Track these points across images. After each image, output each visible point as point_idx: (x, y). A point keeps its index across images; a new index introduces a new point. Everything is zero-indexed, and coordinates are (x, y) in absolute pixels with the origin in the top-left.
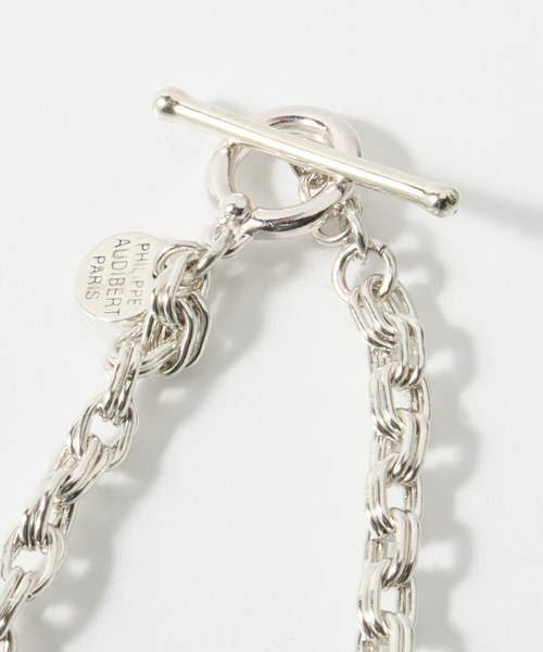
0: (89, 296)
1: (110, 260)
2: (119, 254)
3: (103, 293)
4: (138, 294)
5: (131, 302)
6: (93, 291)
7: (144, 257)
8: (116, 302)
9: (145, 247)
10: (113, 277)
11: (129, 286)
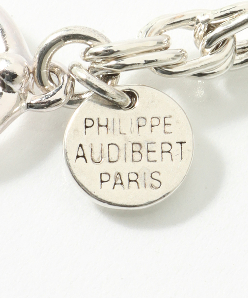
0: (157, 184)
1: (105, 166)
2: (96, 157)
3: (153, 167)
4: (155, 122)
5: (168, 128)
6: (149, 181)
7: (103, 122)
8: (166, 147)
9: (89, 123)
10: (130, 159)
11: (144, 135)
